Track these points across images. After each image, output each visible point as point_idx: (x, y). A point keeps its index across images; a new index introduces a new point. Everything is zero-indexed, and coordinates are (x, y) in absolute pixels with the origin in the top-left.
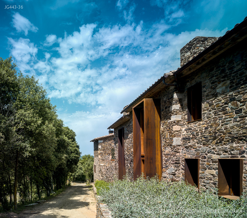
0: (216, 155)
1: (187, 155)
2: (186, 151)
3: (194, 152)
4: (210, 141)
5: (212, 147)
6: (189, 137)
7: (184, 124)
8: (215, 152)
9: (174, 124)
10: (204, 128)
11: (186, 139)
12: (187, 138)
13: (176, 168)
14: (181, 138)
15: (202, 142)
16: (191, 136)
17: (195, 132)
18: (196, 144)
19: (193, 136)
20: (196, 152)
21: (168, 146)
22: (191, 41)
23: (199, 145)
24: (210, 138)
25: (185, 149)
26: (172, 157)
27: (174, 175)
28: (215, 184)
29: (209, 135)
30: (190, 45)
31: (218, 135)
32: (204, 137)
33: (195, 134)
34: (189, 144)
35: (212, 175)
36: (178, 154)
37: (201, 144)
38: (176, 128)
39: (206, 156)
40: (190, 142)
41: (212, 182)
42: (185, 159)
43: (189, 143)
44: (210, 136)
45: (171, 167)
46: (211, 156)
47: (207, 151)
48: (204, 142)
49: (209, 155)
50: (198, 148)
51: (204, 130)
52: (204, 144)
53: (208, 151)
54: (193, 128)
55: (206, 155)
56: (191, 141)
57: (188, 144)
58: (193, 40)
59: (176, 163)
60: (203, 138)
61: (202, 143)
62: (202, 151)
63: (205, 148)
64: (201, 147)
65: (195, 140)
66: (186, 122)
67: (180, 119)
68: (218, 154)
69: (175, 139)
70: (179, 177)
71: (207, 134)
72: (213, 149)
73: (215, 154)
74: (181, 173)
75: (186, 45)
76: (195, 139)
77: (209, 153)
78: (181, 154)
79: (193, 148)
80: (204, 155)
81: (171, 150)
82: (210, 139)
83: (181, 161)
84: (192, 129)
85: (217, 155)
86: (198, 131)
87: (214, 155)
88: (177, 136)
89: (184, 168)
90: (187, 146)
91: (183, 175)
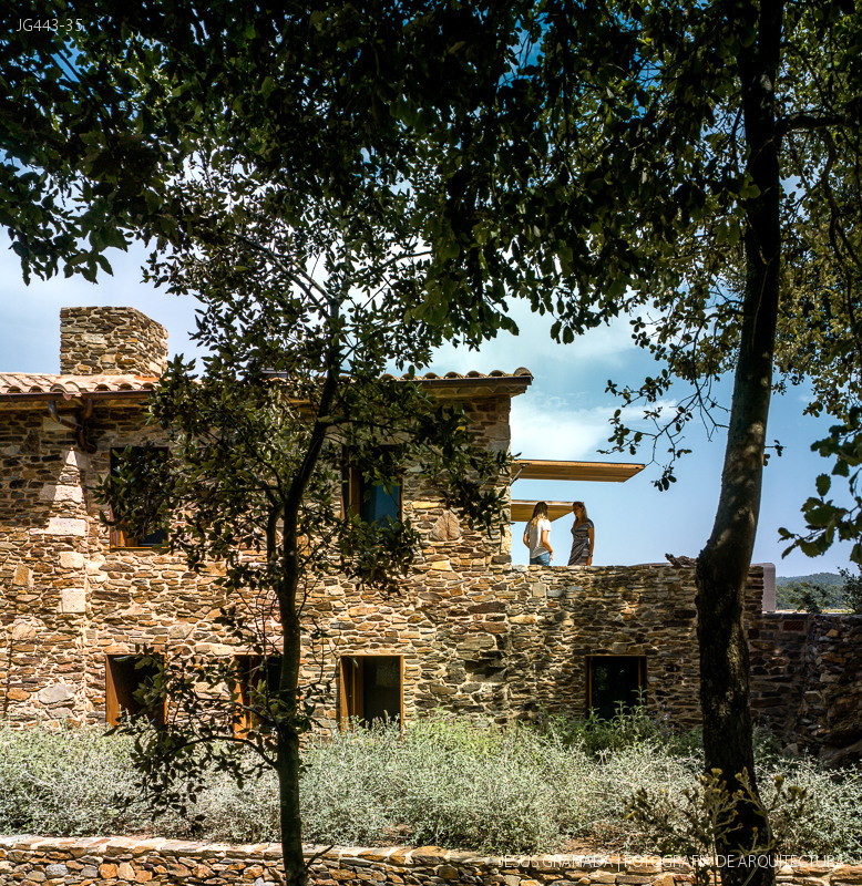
0: (221, 645)
1: (115, 644)
2: (110, 631)
3: (144, 635)
4: (204, 609)
5: (209, 626)
6: (124, 590)
7: (94, 548)
8: (220, 639)
9: (67, 546)
10: (181, 574)
11: (103, 595)
12: (115, 595)
13: (75, 685)
14: (83, 592)
15: (174, 610)
16: (133, 590)
17: (148, 580)
18: (154, 615)
19: (139, 589)
20: (154, 637)
21: (26, 611)
22: (111, 308)
23: (164, 617)
24: (204, 602)
25: (104, 625)
26: (55, 649)
29: (201, 593)
30: (109, 319)
32: (181, 598)
33: (148, 586)
34: (124, 613)
35: (211, 694)
36: (77, 641)
37: (171, 616)
38: (72, 559)
39: (189, 646)
40: (126, 608)
42: (111, 657)
43: (122, 608)
44: (205, 598)
45: (57, 681)
46: (208, 647)
47: (192, 636)
48: (182, 610)
49: (198, 644)
50: (160, 626)
51: (180, 580)
52: (180, 616)
53: (197, 634)
54: (136, 569)
55: (192, 644)
56: (133, 604)
57: (121, 611)
58: (116, 309)
60: (178, 600)
61: (175, 613)
62: (176, 635)
63: (185, 627)
64: (170, 623)
65: (148, 603)
66: (104, 544)
67: (83, 534)
68: (228, 643)
69: (65, 593)
71: (195, 591)
72: (213, 629)
73: (219, 642)
74: (87, 700)
75: (90, 309)
76: (150, 599)
77: (199, 639)
78: (85, 640)
79: (142, 625)
80: (184, 645)
81: (45, 628)
82: (202, 606)
83: (84, 662)
84: (133, 571)
85: (225, 644)
86: (160, 578)
87: (218, 645)
88: (77, 585)
89: (102, 683)
90: (115, 615)
91: (95, 704)
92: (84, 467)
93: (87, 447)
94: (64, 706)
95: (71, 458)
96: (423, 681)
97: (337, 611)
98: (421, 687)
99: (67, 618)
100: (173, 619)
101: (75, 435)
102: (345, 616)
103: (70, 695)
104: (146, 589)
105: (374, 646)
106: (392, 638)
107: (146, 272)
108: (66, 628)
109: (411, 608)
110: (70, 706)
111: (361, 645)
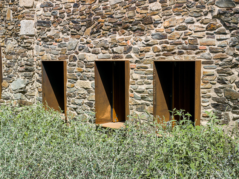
0: (91, 54)
1: (45, 54)
2: (44, 46)
4: (83, 28)
5: (85, 40)
6: (48, 19)
8: (90, 49)
10: (72, 5)
11: (43, 24)
12: (45, 22)
13: (26, 80)
14: (33, 22)
15: (69, 30)
16: (52, 19)
17: (58, 11)
18: (61, 34)
19: (54, 18)
20: (61, 49)
21: (11, 35)
23: (65, 36)
24: (82, 24)
25: (42, 42)
26: (19, 58)
27: (24, 93)
28: (90, 105)
29: (81, 17)
31: (94, 19)
32: (72, 22)
33: (58, 15)
34: (49, 34)
35: (86, 89)
36: (29, 53)
37: (68, 35)
38: (24, 1)
39: (76, 55)
40: (49, 30)
41: (86, 101)
42: (43, 62)
44: (83, 20)
45: (18, 77)
46: (84, 55)
47: (77, 48)
48: (73, 30)
49: (80, 53)
50: (63, 42)
51: (72, 9)
52: (73, 35)
53: (80, 46)
54: (54, 4)
55: (77, 53)
56: (52, 28)
57: (47, 33)
59: (27, 70)
60: (71, 23)
61: (69, 32)
62: (70, 48)
64: (68, 39)
65: (58, 27)
68: (95, 53)
69: (23, 23)
70: (32, 96)
72: (87, 43)
73: (90, 52)
74: (36, 89)
76: (59, 24)
77: (80, 50)
78: (35, 52)
79: (56, 42)
80: (74, 54)
81: (17, 45)
82: (82, 26)
83: (35, 66)
84: (52, 6)
85: (93, 53)
86: (64, 9)
87: (89, 54)
88: (27, 17)
90: (45, 36)
91: (39, 92)
94: (20, 92)
96: (218, 85)
97: (156, 23)
98: (217, 91)
100: (69, 37)
102: (161, 28)
104: (57, 18)
105: (180, 53)
106: (193, 47)
109: (209, 16)
111: (171, 52)
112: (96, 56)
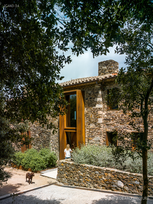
1: (108, 129)
2: (107, 127)
3: (113, 127)
4: (125, 122)
5: (126, 126)
6: (110, 118)
7: (104, 110)
9: (99, 110)
10: (121, 115)
11: (106, 120)
12: (108, 119)
13: (100, 137)
14: (102, 119)
15: (119, 122)
16: (111, 118)
17: (114, 116)
18: (115, 123)
20: (115, 128)
21: (92, 123)
22: (107, 61)
23: (117, 124)
25: (106, 125)
26: (97, 130)
30: (107, 63)
31: (131, 120)
33: (114, 117)
34: (110, 123)
35: (127, 140)
36: (101, 129)
38: (100, 112)
42: (107, 132)
43: (109, 122)
44: (126, 120)
45: (97, 136)
46: (126, 130)
47: (123, 128)
48: (121, 122)
49: (124, 130)
50: (116, 126)
51: (120, 116)
52: (121, 124)
54: (112, 114)
55: (123, 129)
56: (111, 121)
58: (109, 60)
60: (120, 120)
61: (119, 123)
62: (119, 128)
63: (122, 126)
64: (118, 125)
65: (114, 121)
66: (106, 109)
67: (102, 107)
68: (131, 129)
71: (124, 118)
72: (127, 126)
73: (128, 129)
74: (102, 140)
75: (104, 62)
76: (114, 120)
77: (124, 129)
78: (102, 128)
79: (113, 125)
80: (121, 130)
81: (95, 126)
83: (102, 133)
84: (111, 114)
85: (129, 130)
86: (117, 116)
87: (128, 130)
89: (105, 137)
90: (108, 124)
91: (104, 141)
92: (102, 94)
93: (103, 90)
94: (98, 141)
95: (100, 92)
99: (99, 124)
100: (119, 124)
101: (101, 88)
103: (100, 139)
104: (114, 118)
107: (115, 51)
108: (99, 126)
110: (100, 141)
112: (131, 131)
